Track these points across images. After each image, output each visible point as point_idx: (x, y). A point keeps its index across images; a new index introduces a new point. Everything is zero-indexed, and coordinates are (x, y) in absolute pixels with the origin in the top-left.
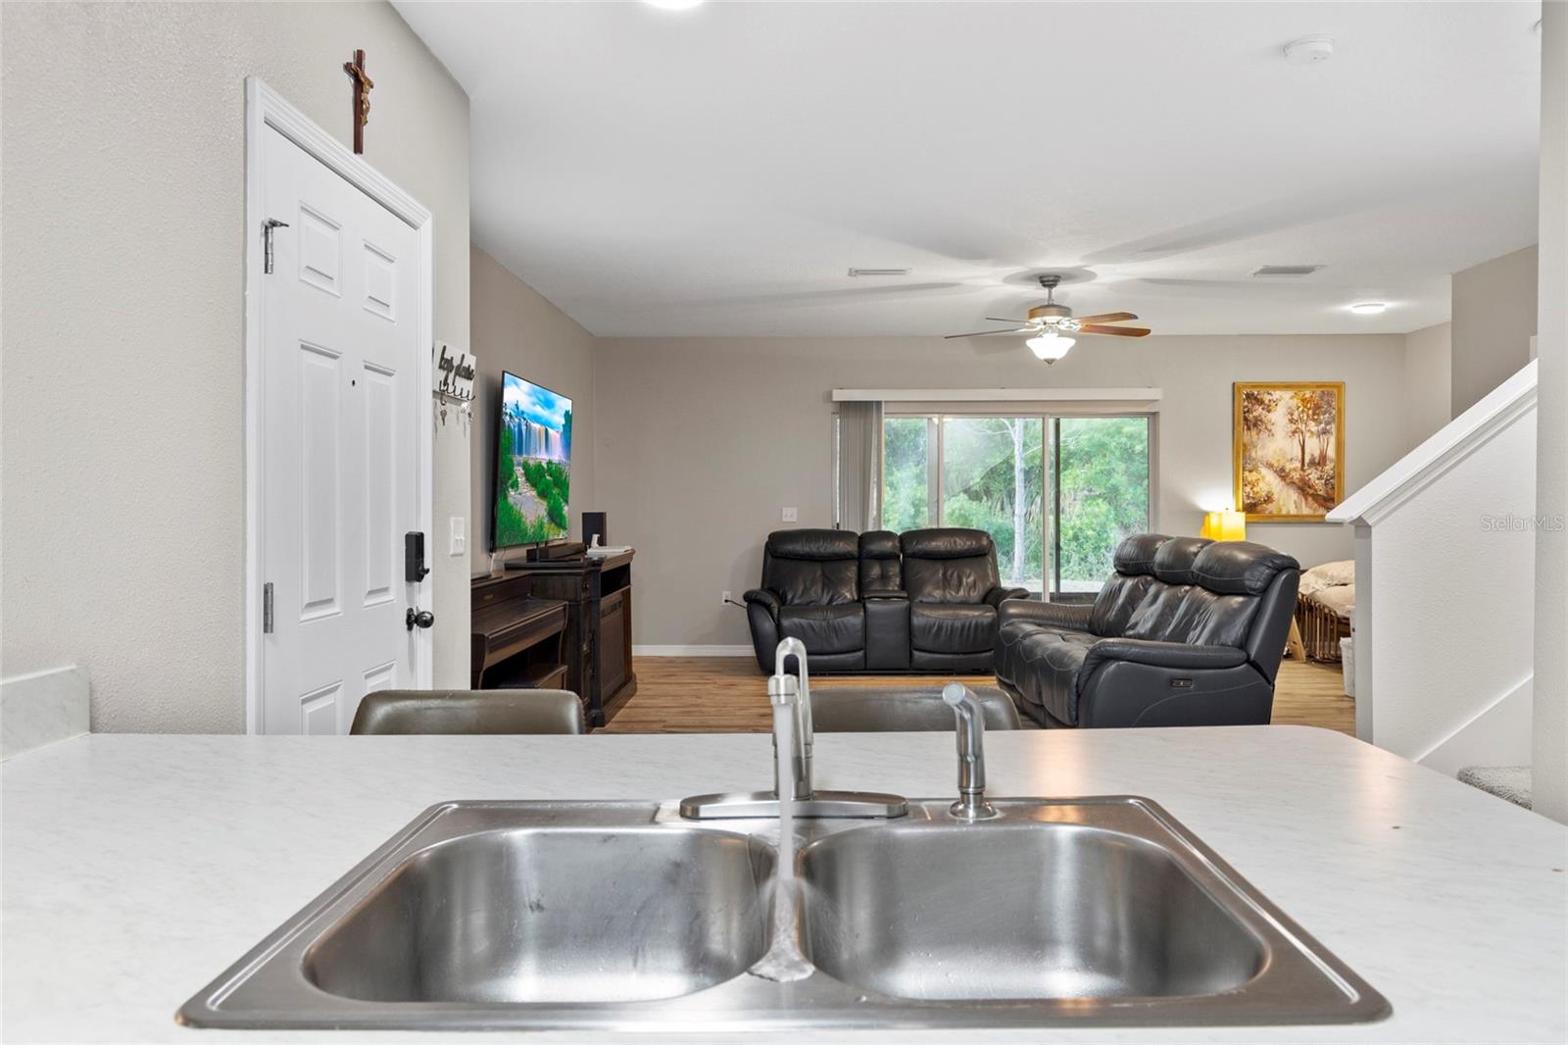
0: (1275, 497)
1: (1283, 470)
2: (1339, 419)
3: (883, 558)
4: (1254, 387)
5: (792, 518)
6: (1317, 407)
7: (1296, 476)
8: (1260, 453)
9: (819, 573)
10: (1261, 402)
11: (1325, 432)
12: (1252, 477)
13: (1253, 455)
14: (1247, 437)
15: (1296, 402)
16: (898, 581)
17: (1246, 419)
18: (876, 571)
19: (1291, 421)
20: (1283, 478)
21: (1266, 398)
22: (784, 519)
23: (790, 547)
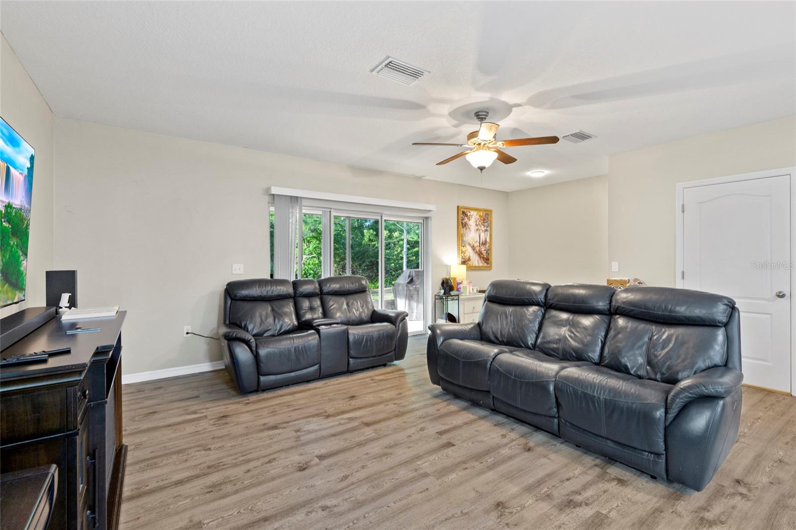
0: (471, 258)
1: (473, 246)
2: (490, 225)
3: (309, 296)
4: (465, 208)
5: (240, 272)
6: (484, 220)
7: (477, 249)
8: (466, 239)
9: (270, 309)
10: (466, 215)
11: (486, 230)
12: (464, 249)
13: (464, 239)
14: (463, 231)
15: (478, 217)
16: (320, 310)
17: (462, 223)
18: (306, 304)
19: (476, 225)
20: (474, 250)
21: (469, 214)
22: (234, 272)
23: (245, 292)
